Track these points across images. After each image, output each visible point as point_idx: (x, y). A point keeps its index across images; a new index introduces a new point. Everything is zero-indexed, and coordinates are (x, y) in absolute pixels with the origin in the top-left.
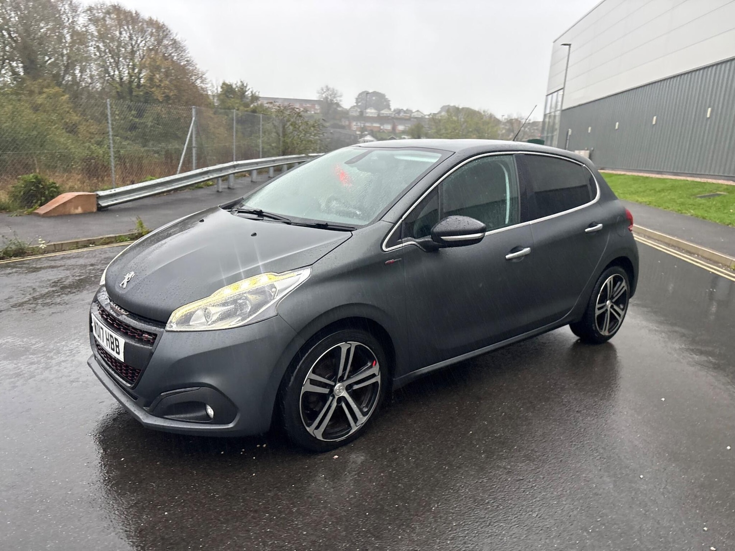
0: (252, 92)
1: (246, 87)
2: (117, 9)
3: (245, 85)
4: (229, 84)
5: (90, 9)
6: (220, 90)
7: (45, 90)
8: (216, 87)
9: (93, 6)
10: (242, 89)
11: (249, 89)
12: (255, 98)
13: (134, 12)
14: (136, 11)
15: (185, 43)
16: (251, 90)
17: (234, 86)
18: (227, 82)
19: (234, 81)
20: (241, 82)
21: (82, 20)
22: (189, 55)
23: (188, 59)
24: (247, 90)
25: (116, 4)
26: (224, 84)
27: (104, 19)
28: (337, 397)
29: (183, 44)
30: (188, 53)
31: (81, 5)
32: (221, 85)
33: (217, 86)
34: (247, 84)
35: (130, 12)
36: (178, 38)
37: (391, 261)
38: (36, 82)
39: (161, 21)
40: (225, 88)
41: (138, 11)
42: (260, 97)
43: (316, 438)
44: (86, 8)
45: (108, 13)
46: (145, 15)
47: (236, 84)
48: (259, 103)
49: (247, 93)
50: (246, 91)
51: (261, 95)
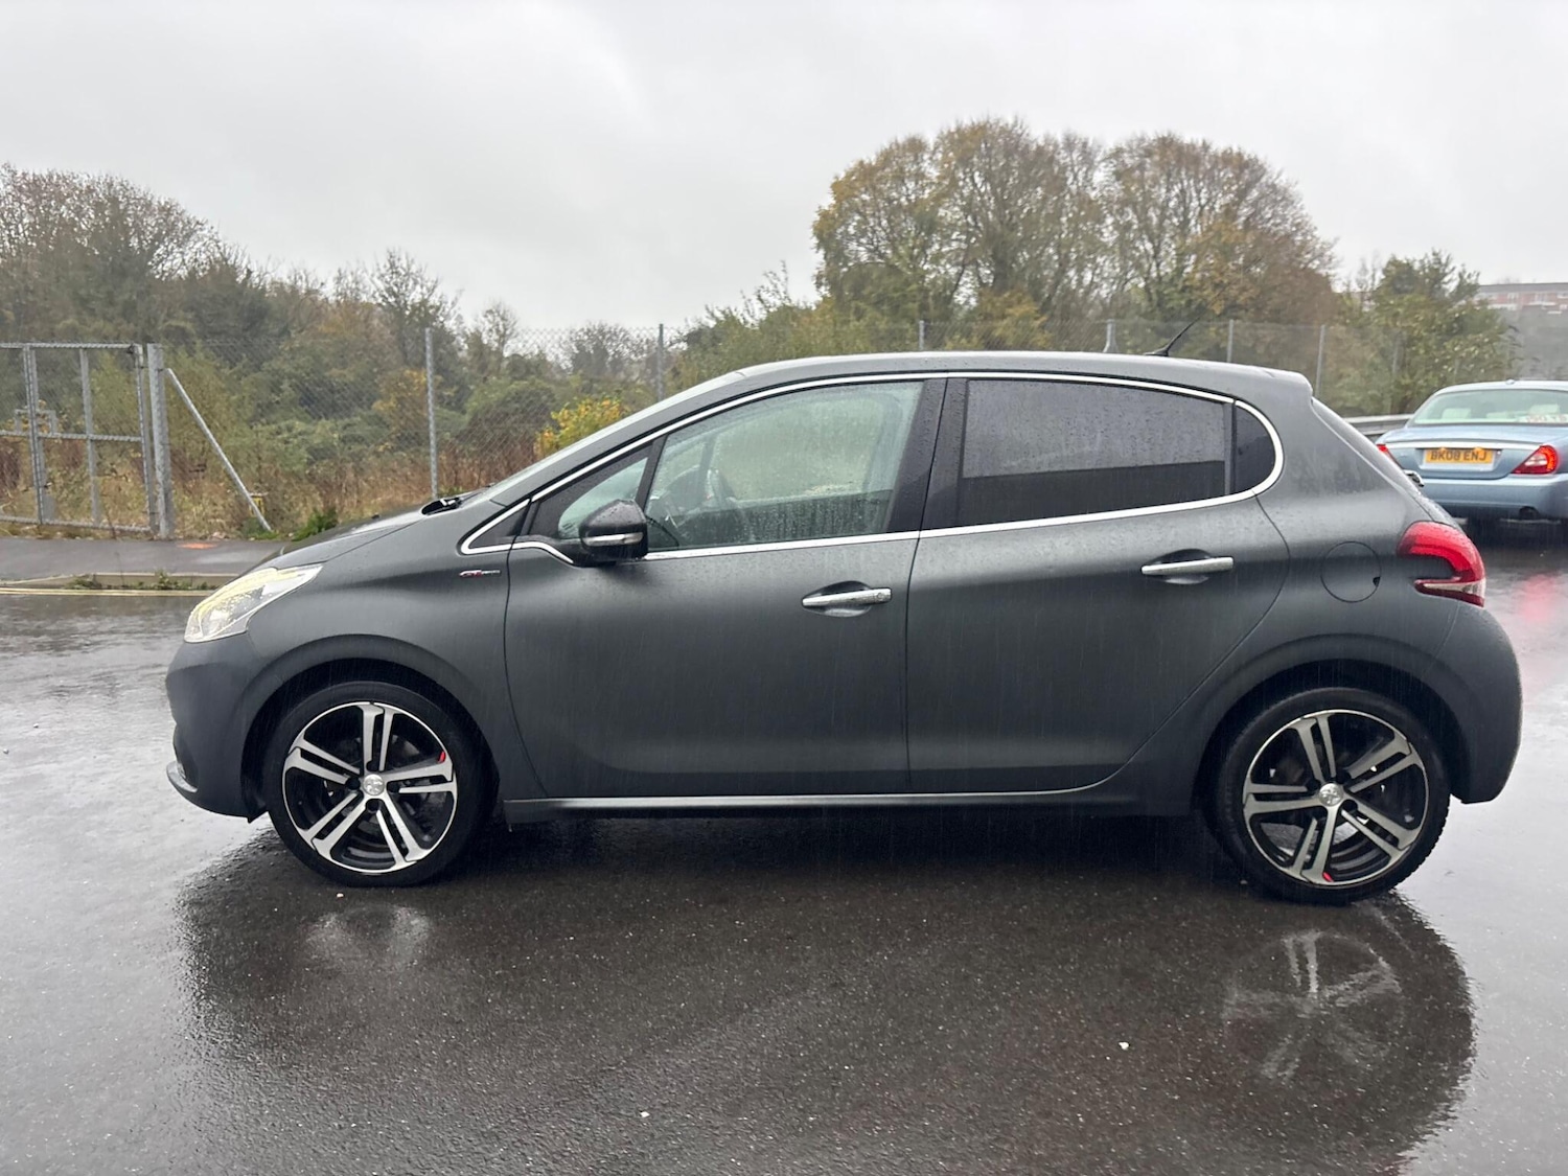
0: (1461, 276)
1: (1446, 265)
2: (1166, 144)
3: (1444, 261)
4: (1405, 262)
5: (1118, 153)
6: (1380, 275)
7: (1010, 311)
8: (1371, 273)
9: (1124, 146)
10: (1437, 270)
11: (1453, 269)
12: (1467, 289)
13: (1200, 143)
14: (1204, 143)
15: (1295, 189)
16: (1459, 269)
17: (1417, 266)
18: (1401, 258)
19: (1415, 253)
20: (1434, 254)
21: (1100, 176)
22: (1304, 212)
23: (1299, 220)
24: (1447, 271)
25: (1166, 135)
26: (1394, 262)
27: (1141, 167)
28: (367, 797)
29: (1292, 190)
30: (1302, 208)
31: (1102, 150)
32: (1384, 264)
33: (1374, 270)
34: (1448, 258)
35: (1192, 146)
36: (1281, 182)
37: (475, 572)
38: (1001, 299)
39: (1249, 151)
40: (1394, 273)
41: (1208, 143)
42: (1480, 286)
43: (317, 851)
44: (1108, 152)
45: (1149, 153)
46: (1219, 146)
47: (1422, 261)
48: (1476, 299)
49: (1446, 279)
50: (1445, 275)
51: (1483, 281)
